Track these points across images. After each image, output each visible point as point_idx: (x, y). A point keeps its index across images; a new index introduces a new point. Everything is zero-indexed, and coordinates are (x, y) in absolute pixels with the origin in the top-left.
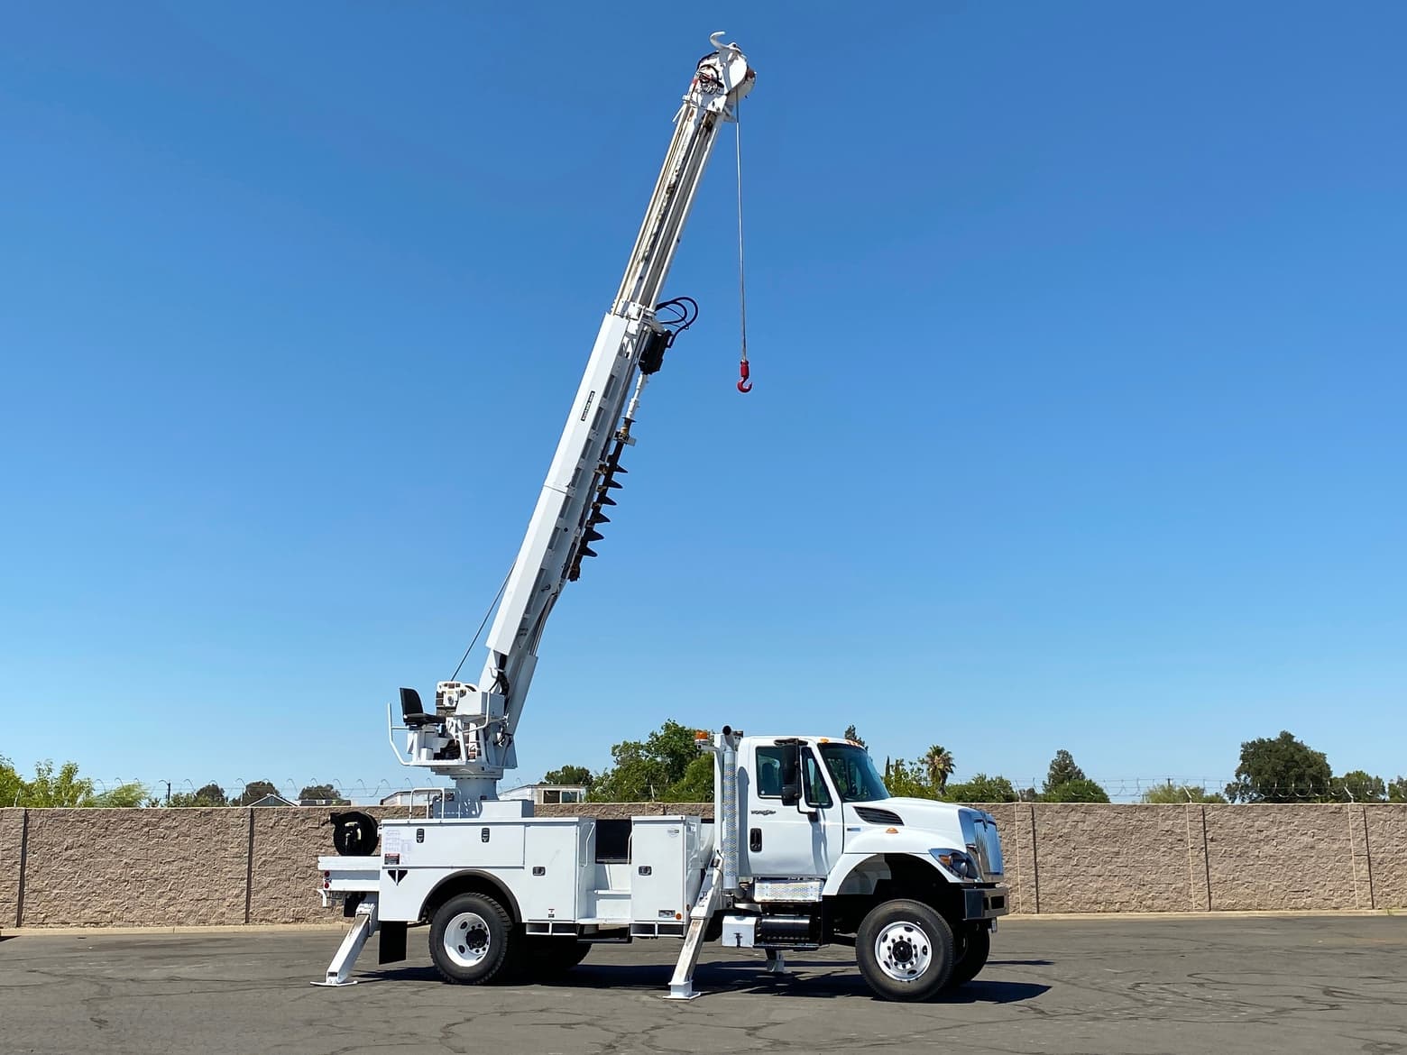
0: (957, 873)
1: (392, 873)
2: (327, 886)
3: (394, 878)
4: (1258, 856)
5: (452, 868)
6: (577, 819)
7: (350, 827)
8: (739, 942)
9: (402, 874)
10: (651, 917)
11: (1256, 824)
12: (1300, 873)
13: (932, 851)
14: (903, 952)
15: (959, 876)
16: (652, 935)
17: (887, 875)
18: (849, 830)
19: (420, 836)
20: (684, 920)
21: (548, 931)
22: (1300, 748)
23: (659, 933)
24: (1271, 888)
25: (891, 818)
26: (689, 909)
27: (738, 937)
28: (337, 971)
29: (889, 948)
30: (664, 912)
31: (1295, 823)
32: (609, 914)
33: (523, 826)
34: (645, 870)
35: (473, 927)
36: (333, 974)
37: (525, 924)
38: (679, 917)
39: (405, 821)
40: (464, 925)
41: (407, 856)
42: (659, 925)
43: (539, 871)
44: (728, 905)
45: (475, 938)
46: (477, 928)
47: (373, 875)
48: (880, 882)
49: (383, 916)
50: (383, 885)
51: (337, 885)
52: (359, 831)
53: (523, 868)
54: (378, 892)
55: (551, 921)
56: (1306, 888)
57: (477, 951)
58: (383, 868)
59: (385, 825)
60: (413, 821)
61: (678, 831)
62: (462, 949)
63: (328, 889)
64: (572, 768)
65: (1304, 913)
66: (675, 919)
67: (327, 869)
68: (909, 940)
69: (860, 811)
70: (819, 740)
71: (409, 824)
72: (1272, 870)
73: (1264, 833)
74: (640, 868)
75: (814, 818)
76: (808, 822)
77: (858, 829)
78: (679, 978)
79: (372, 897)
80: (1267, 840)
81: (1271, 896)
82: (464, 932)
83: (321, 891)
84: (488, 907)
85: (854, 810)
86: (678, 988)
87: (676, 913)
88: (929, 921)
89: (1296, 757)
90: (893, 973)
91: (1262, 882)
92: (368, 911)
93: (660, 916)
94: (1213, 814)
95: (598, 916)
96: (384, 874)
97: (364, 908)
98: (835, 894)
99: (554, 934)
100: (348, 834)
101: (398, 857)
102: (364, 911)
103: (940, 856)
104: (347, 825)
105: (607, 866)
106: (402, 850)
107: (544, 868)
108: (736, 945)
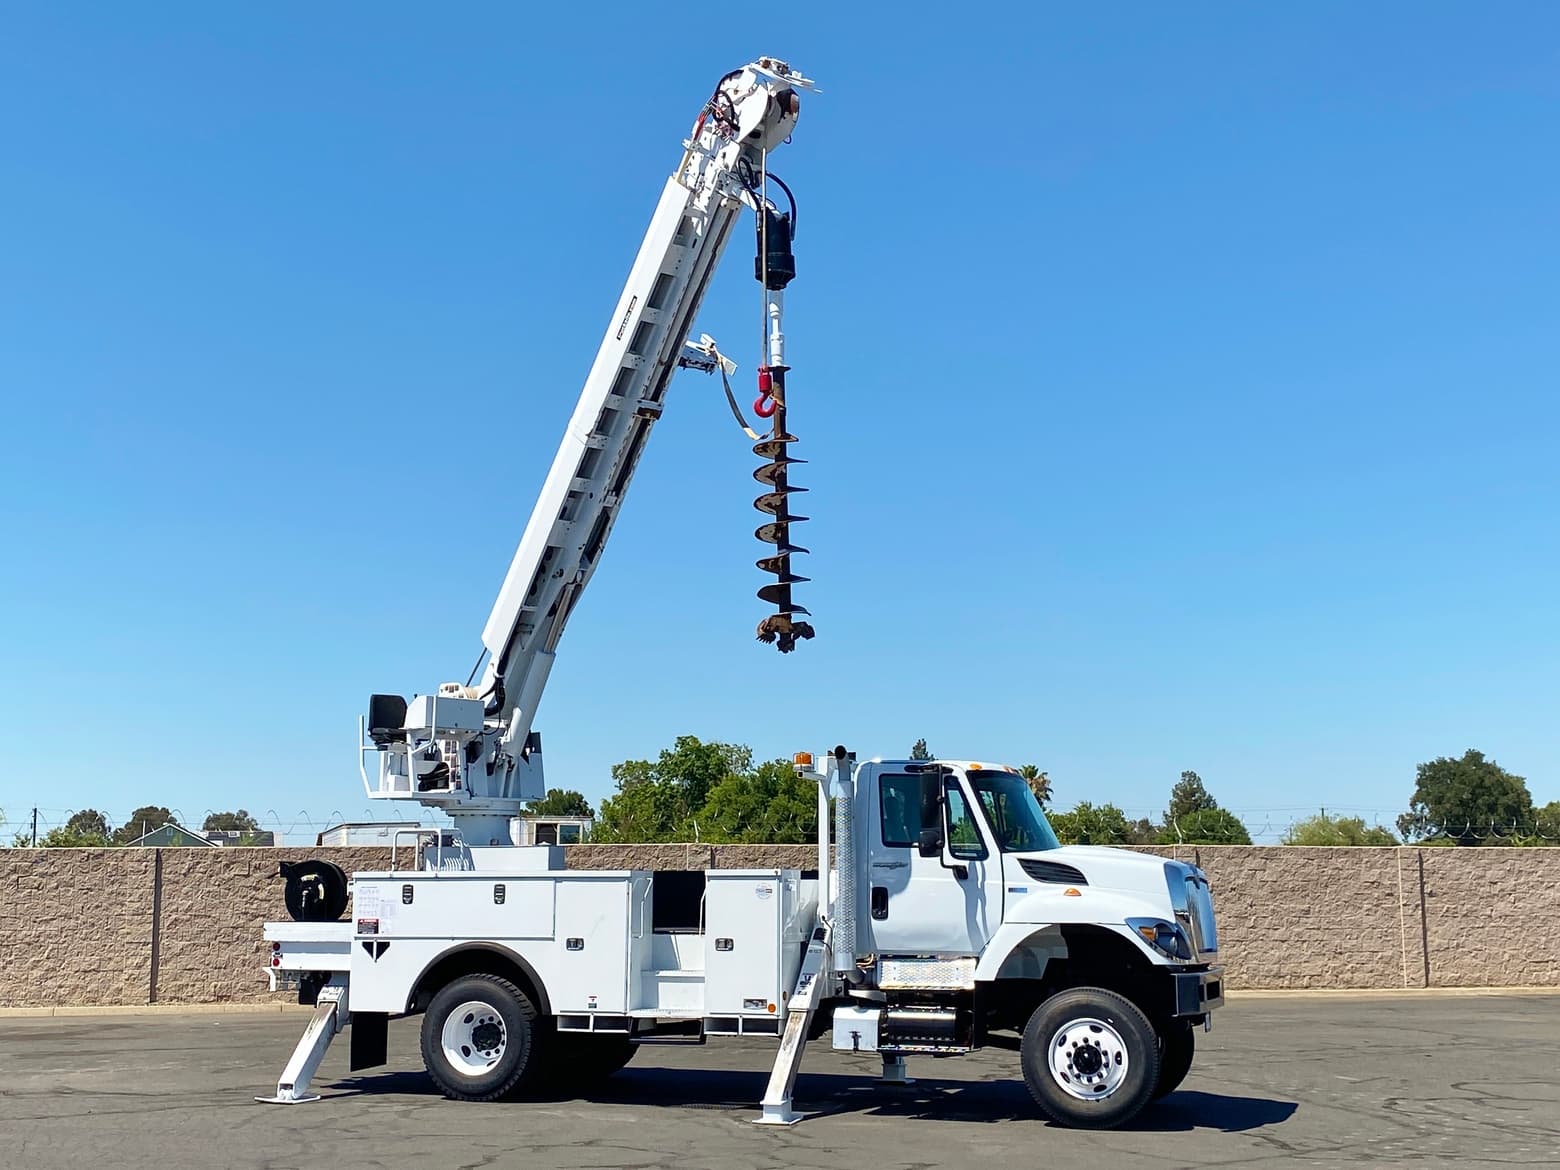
0: (1165, 953)
1: (368, 946)
2: (276, 963)
3: (371, 953)
4: (1490, 916)
5: (453, 939)
6: (627, 873)
7: (308, 882)
8: (856, 1044)
9: (383, 947)
10: (733, 1008)
11: (1489, 874)
12: (1544, 939)
13: (1130, 922)
14: (1088, 1060)
15: (1167, 957)
16: (736, 1033)
17: (1062, 952)
18: (1010, 890)
19: (408, 895)
20: (779, 1014)
21: (588, 1028)
22: (1492, 770)
23: (744, 1031)
24: (1506, 957)
25: (1071, 875)
26: (786, 997)
27: (856, 1036)
28: (292, 1082)
29: (1069, 1055)
30: (750, 1001)
31: (1540, 873)
32: (675, 1003)
33: (553, 882)
34: (726, 944)
35: (482, 1021)
36: (286, 1086)
37: (556, 1016)
38: (772, 1008)
39: (386, 874)
40: (469, 1018)
41: (388, 921)
42: (744, 1020)
43: (575, 944)
44: (838, 992)
45: (485, 1036)
46: (487, 1022)
47: (343, 948)
48: (1052, 962)
49: (355, 1006)
50: (355, 962)
51: (291, 962)
52: (321, 887)
53: (553, 939)
54: (348, 973)
55: (592, 1013)
56: (1552, 957)
57: (488, 1054)
58: (356, 938)
59: (358, 879)
60: (396, 874)
61: (770, 891)
62: (466, 1051)
63: (278, 968)
64: (561, 792)
65: (1548, 990)
66: (766, 1011)
67: (276, 940)
68: (1098, 1044)
69: (1027, 865)
70: (968, 766)
71: (391, 879)
72: (1508, 934)
73: (1498, 887)
74: (718, 941)
75: (961, 874)
76: (954, 880)
77: (1024, 890)
78: (775, 1093)
79: (342, 978)
80: (1503, 895)
81: (1506, 969)
82: (469, 1028)
83: (268, 970)
84: (503, 994)
85: (1018, 863)
86: (773, 1108)
87: (769, 1003)
88: (1125, 1019)
89: (1487, 783)
90: (1076, 1089)
91: (1495, 949)
92: (334, 998)
93: (745, 1007)
94: (1431, 861)
95: (661, 1007)
96: (357, 947)
97: (328, 994)
98: (993, 979)
99: (596, 1031)
100: (305, 892)
101: (377, 923)
102: (329, 998)
103: (1140, 928)
104: (304, 878)
105: (673, 936)
106: (383, 915)
107: (582, 940)
108: (852, 1047)
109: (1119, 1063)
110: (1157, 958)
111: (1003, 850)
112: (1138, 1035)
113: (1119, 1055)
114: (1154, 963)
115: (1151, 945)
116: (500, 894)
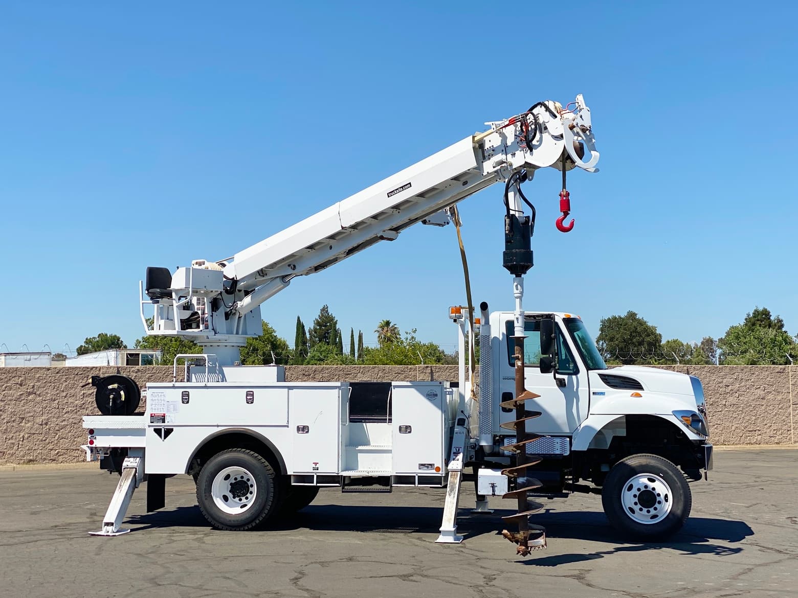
0: (696, 432)
1: (158, 431)
2: (92, 442)
3: (160, 436)
4: (725, 405)
5: (218, 426)
6: (338, 384)
7: (113, 389)
8: (494, 491)
9: (168, 432)
10: (411, 468)
11: (725, 381)
12: (754, 418)
13: (675, 413)
14: (648, 498)
15: (697, 434)
16: (413, 485)
17: (623, 432)
18: (593, 393)
19: (186, 398)
20: (442, 473)
21: (313, 483)
22: (641, 323)
23: (419, 484)
24: (733, 428)
25: (632, 384)
26: (447, 464)
27: (493, 486)
28: (113, 521)
29: (635, 496)
30: (422, 465)
31: (753, 380)
32: (367, 466)
33: (286, 390)
34: (406, 429)
35: (236, 479)
36: (107, 524)
37: (290, 475)
38: (438, 469)
39: (171, 384)
40: (227, 477)
41: (171, 415)
42: (419, 476)
43: (304, 429)
44: (471, 458)
45: (239, 489)
46: (239, 479)
47: (140, 432)
48: (615, 438)
49: (149, 470)
50: (149, 441)
51: (101, 442)
52: (122, 393)
53: (288, 427)
54: (145, 448)
55: (316, 473)
56: (758, 428)
57: (240, 500)
58: (149, 426)
59: (150, 388)
60: (177, 384)
61: (436, 395)
62: (226, 498)
63: (94, 446)
65: (757, 447)
66: (434, 471)
67: (92, 428)
68: (654, 489)
69: (605, 378)
70: (563, 315)
71: (174, 387)
72: (735, 415)
73: (730, 388)
74: (400, 428)
75: (561, 384)
76: (557, 387)
77: (603, 394)
78: (448, 523)
79: (140, 452)
80: (732, 392)
81: (733, 435)
82: (228, 482)
83: (84, 447)
84: (254, 461)
85: (598, 376)
86: (447, 533)
87: (435, 466)
88: (671, 473)
89: (638, 329)
90: (642, 517)
91: (727, 424)
92: (135, 465)
93: (420, 469)
94: (693, 373)
95: (360, 468)
96: (150, 432)
97: (129, 462)
98: (586, 450)
99: (318, 485)
100: (111, 396)
101: (164, 416)
102: (130, 465)
103: (682, 417)
104: (110, 387)
105: (364, 424)
106: (168, 411)
107: (307, 427)
108: (491, 493)
109: (667, 501)
110: (692, 436)
111: (588, 368)
112: (679, 484)
113: (666, 496)
114: (691, 439)
115: (687, 426)
116: (250, 399)
